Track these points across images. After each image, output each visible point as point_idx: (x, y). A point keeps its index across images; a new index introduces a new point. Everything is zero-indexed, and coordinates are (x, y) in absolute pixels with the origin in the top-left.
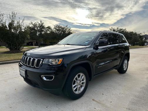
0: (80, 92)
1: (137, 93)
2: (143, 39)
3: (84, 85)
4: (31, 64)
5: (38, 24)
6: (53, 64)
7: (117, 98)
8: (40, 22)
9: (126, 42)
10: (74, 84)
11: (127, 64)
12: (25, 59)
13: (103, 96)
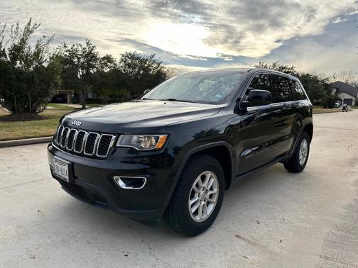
0: (205, 217)
1: (338, 220)
2: (331, 91)
3: (215, 200)
4: (83, 149)
5: (80, 49)
6: (142, 148)
7: (292, 231)
8: (85, 45)
9: (304, 98)
10: (192, 197)
11: (306, 150)
12: (68, 136)
13: (260, 226)
